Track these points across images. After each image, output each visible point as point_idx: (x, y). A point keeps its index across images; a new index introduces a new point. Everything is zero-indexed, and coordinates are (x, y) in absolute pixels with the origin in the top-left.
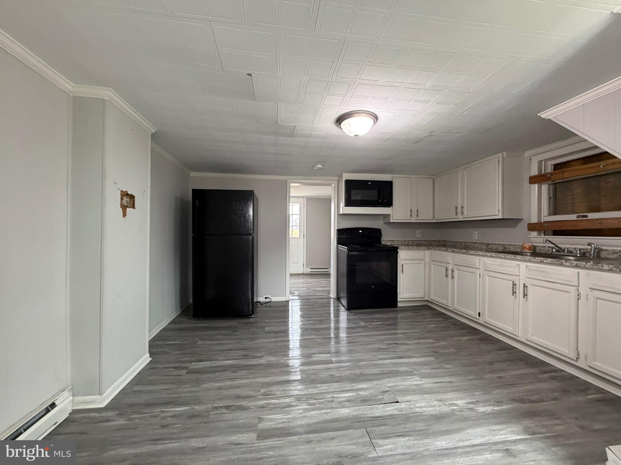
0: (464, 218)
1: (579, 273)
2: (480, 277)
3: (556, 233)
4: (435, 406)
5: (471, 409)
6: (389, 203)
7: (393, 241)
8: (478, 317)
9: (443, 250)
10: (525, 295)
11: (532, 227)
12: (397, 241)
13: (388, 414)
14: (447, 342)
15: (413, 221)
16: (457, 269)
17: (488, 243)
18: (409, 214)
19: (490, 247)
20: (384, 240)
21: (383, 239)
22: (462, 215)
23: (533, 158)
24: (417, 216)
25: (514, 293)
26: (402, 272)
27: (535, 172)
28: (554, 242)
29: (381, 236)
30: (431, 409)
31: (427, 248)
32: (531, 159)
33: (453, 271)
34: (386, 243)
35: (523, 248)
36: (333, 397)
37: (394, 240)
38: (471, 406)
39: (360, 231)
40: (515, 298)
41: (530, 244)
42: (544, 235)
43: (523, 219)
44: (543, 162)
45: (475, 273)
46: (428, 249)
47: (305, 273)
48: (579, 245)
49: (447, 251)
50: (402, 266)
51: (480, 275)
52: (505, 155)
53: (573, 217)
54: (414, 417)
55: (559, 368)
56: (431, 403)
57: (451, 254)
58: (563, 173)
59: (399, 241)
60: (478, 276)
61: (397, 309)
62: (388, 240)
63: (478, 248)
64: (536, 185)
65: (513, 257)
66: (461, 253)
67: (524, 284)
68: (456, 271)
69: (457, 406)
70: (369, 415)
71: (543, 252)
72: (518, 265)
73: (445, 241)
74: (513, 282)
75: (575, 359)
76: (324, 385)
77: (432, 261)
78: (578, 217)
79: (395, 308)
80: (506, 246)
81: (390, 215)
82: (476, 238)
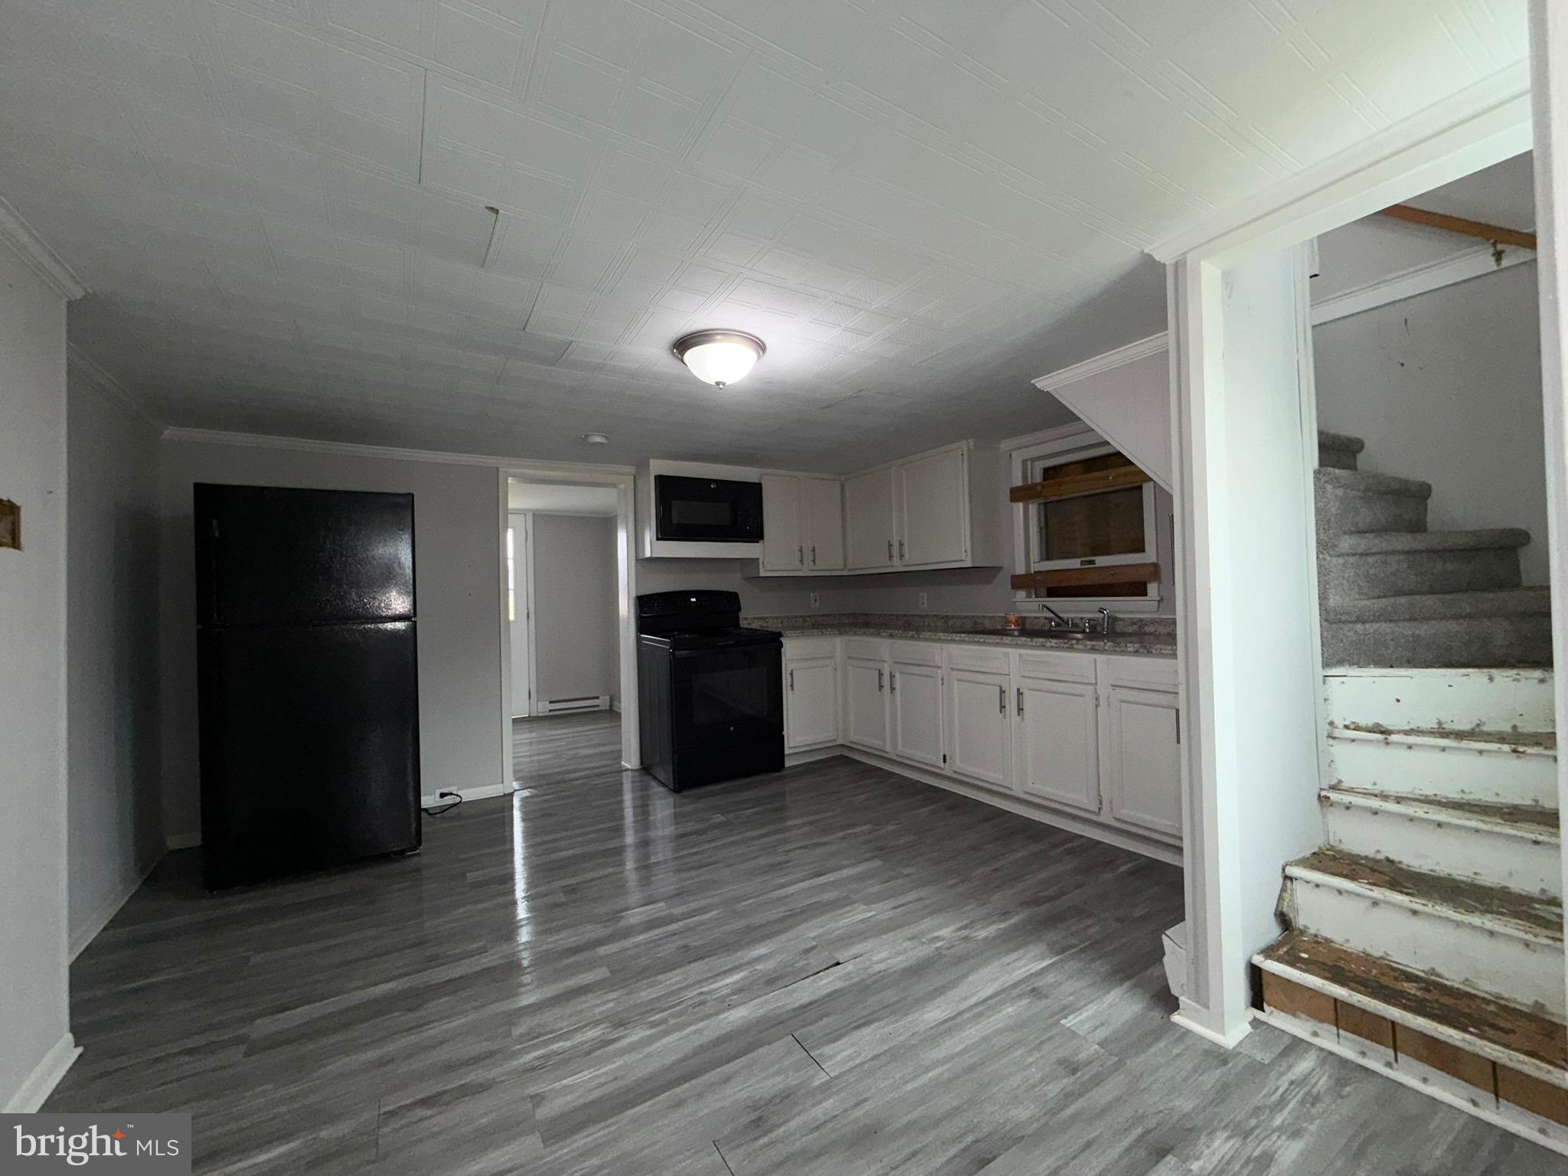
0: (904, 566)
1: (1095, 660)
2: (943, 684)
3: (1052, 593)
4: (905, 951)
5: (966, 939)
6: (754, 533)
7: (764, 619)
8: (942, 765)
9: (871, 635)
10: (1020, 710)
11: (1019, 582)
12: (773, 618)
13: (825, 992)
14: (897, 824)
15: (805, 572)
16: (900, 673)
17: (947, 616)
18: (797, 554)
19: (951, 623)
20: (746, 619)
21: (742, 615)
22: (901, 559)
23: (1014, 454)
24: (814, 561)
25: (1002, 707)
26: (792, 689)
27: (1018, 481)
28: (1054, 609)
29: (740, 610)
30: (900, 958)
31: (836, 632)
32: (1011, 456)
33: (892, 676)
34: (750, 624)
35: (1007, 622)
36: (701, 994)
37: (766, 618)
38: (965, 933)
39: (693, 600)
40: (1004, 717)
41: (1017, 615)
42: (1036, 597)
43: (1002, 568)
44: (1029, 462)
45: (933, 677)
46: (841, 634)
47: (534, 714)
48: (1088, 612)
49: (879, 635)
50: (791, 674)
51: (942, 679)
52: (972, 444)
53: (1074, 563)
54: (876, 982)
55: (1075, 834)
56: (898, 948)
57: (889, 641)
58: (1060, 485)
59: (777, 618)
60: (940, 682)
61: (784, 773)
62: (754, 618)
63: (929, 625)
64: (1021, 504)
65: (998, 641)
66: (907, 638)
67: (1018, 690)
68: (898, 676)
69: (943, 940)
70: (789, 1007)
71: (1036, 628)
72: (1007, 655)
73: (866, 615)
74: (1001, 688)
75: (1097, 811)
76: (670, 974)
77: (850, 658)
78: (1082, 563)
79: (779, 771)
80: (979, 621)
81: (758, 559)
82: (926, 605)
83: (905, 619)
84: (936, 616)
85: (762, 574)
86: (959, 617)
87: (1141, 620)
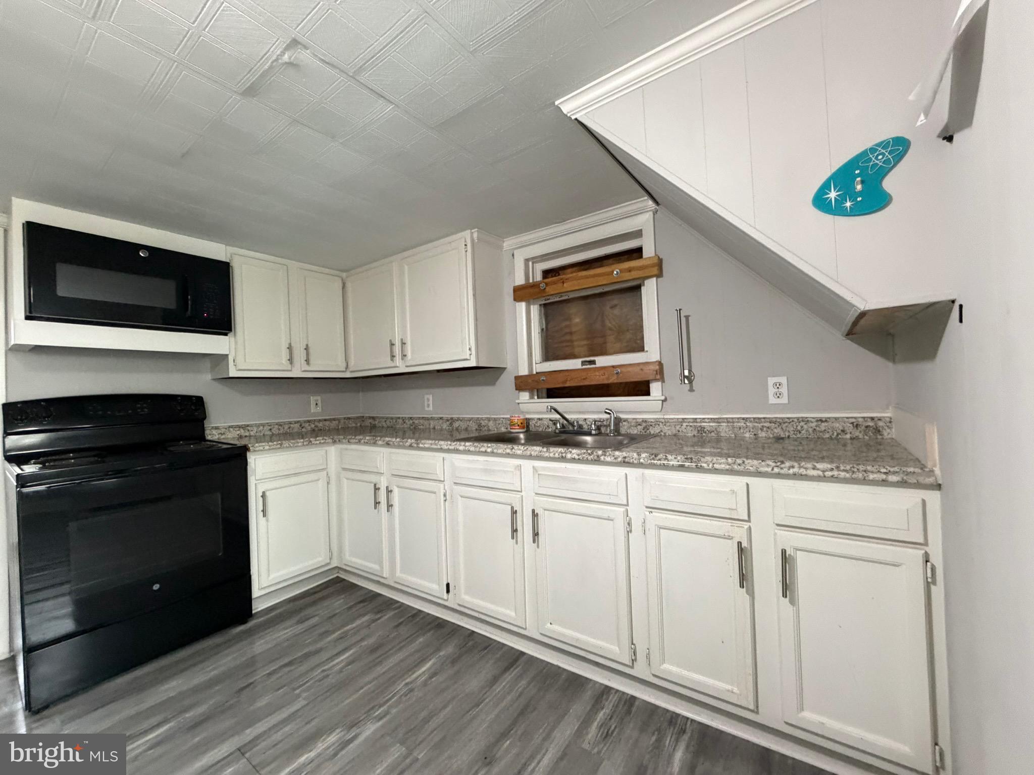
0: (407, 366)
1: (626, 476)
2: (445, 500)
6: (219, 324)
8: (445, 596)
9: (366, 443)
10: (536, 534)
11: (522, 384)
15: (297, 373)
16: (398, 487)
17: (452, 419)
18: (284, 354)
19: (456, 425)
22: (402, 359)
23: (516, 252)
24: (307, 361)
25: (514, 531)
26: (264, 515)
27: (520, 280)
29: (205, 418)
31: (330, 441)
32: (513, 255)
33: (389, 491)
35: (512, 424)
40: (517, 543)
41: (522, 417)
42: (538, 398)
43: (505, 369)
44: (530, 263)
45: (434, 492)
46: (334, 442)
49: (375, 443)
50: (264, 496)
51: (445, 495)
52: (475, 235)
53: (577, 364)
57: (384, 452)
58: (563, 283)
60: (442, 498)
61: (251, 624)
63: (434, 428)
64: (523, 305)
65: (508, 451)
67: (533, 511)
68: (396, 491)
71: (540, 429)
72: (519, 467)
73: (373, 418)
74: (512, 508)
78: (583, 363)
80: (483, 423)
82: (431, 408)
83: (411, 422)
84: (441, 418)
86: (464, 420)
87: (645, 421)
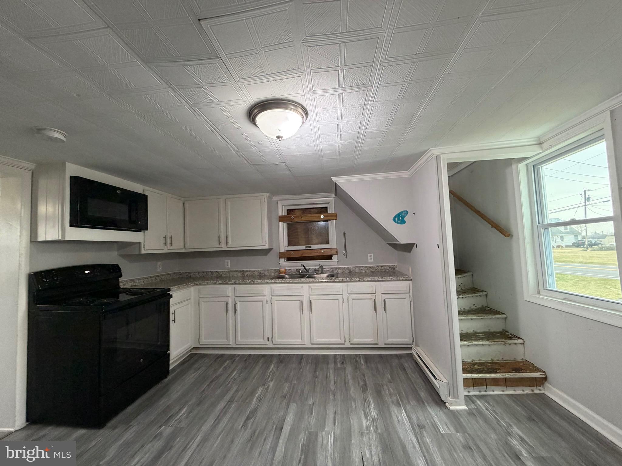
4: (369, 443)
5: (373, 420)
6: (143, 226)
7: (133, 280)
8: (266, 342)
9: (220, 284)
11: (281, 255)
14: (271, 381)
18: (163, 241)
19: (246, 274)
20: (123, 282)
21: (122, 279)
22: (226, 244)
23: (279, 202)
24: (170, 244)
25: (301, 310)
26: (174, 322)
29: (121, 276)
30: (374, 448)
31: (193, 284)
32: (277, 203)
34: (124, 285)
37: (134, 280)
38: (369, 417)
39: (87, 272)
43: (272, 249)
46: (196, 285)
49: (226, 283)
50: (174, 313)
52: (267, 195)
56: (366, 443)
61: (170, 377)
62: (127, 281)
72: (303, 287)
74: (301, 301)
75: (344, 343)
77: (202, 297)
78: (306, 247)
80: (262, 272)
81: (140, 243)
82: (229, 266)
83: (217, 273)
84: (236, 271)
85: (143, 252)
86: (250, 271)
87: (332, 268)
